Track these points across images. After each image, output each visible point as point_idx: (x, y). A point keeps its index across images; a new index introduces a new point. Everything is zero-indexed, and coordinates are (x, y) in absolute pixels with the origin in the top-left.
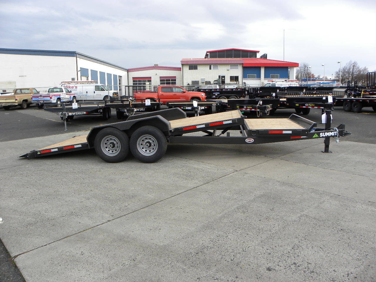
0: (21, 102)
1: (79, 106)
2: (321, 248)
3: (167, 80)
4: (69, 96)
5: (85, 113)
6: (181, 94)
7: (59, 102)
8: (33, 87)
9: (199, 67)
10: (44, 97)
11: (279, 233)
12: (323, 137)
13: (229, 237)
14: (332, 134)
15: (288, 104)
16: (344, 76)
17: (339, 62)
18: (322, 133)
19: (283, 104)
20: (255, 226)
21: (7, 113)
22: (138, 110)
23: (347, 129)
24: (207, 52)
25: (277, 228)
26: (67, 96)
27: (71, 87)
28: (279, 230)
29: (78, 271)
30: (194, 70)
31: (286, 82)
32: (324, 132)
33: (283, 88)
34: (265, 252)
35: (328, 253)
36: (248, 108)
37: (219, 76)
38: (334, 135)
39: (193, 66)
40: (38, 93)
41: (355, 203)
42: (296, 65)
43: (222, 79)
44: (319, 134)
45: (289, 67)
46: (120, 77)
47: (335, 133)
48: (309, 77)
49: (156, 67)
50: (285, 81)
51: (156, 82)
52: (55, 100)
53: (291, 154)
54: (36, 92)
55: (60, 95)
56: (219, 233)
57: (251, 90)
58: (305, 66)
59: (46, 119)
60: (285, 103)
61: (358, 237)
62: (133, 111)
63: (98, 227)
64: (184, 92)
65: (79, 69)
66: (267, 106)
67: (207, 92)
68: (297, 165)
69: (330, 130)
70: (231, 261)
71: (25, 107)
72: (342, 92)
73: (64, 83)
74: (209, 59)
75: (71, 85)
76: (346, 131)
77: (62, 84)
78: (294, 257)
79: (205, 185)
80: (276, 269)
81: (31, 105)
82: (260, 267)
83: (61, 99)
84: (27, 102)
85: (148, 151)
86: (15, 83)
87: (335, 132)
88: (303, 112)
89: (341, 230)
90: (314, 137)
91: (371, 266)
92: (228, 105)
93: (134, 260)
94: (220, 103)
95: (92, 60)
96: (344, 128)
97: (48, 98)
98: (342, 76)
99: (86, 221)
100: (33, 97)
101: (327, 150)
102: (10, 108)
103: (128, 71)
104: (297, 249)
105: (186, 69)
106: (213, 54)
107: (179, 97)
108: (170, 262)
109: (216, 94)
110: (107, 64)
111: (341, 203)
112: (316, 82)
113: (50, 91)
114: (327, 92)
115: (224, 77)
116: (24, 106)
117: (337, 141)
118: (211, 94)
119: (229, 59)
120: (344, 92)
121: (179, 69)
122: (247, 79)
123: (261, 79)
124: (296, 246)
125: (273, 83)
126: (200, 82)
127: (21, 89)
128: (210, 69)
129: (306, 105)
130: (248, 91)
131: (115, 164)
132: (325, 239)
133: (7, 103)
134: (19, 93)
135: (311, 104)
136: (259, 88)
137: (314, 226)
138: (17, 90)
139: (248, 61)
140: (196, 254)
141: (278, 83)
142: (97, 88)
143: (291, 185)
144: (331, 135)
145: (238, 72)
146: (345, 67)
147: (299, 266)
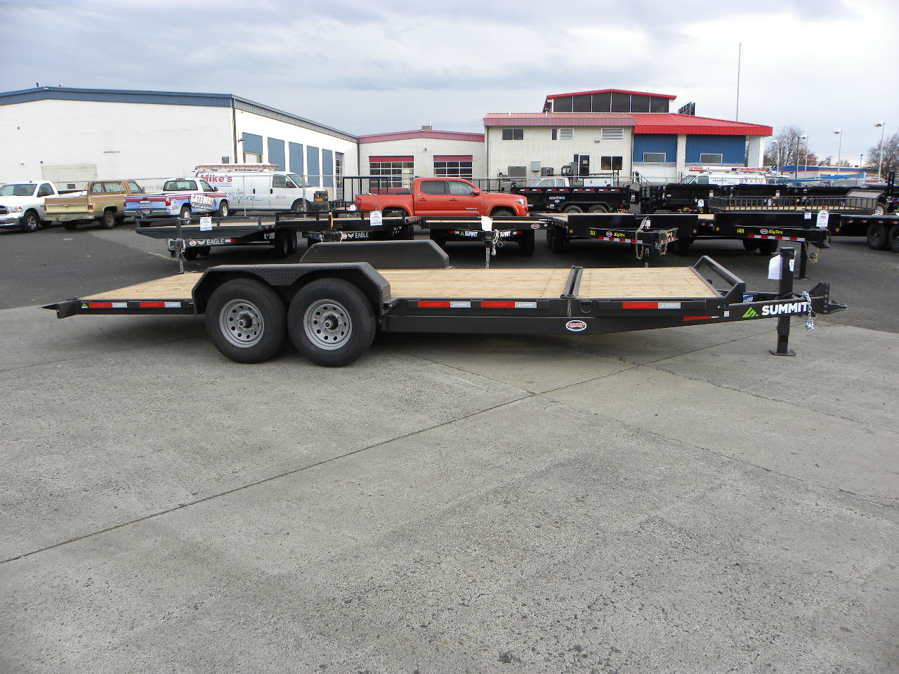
0: (101, 212)
1: (215, 225)
2: (663, 610)
3: (450, 165)
4: (212, 199)
5: (228, 241)
6: (468, 198)
7: (186, 215)
8: (132, 178)
9: (526, 134)
10: (152, 200)
11: (572, 563)
12: (770, 316)
13: (443, 565)
14: (796, 308)
15: (718, 229)
16: (891, 159)
17: (879, 125)
18: (767, 307)
19: (705, 229)
20: (518, 541)
21: (68, 238)
22: (351, 236)
23: (833, 296)
24: (549, 98)
25: (572, 551)
26: (207, 200)
27: (217, 179)
28: (575, 556)
29: (60, 627)
30: (516, 141)
31: (734, 172)
32: (774, 304)
33: (725, 189)
34: (514, 611)
35: (677, 626)
36: (616, 237)
37: (576, 157)
38: (799, 311)
39: (513, 131)
40: (142, 191)
41: (801, 493)
42: (766, 131)
43: (581, 162)
44: (758, 309)
45: (747, 137)
46: (340, 154)
47: (802, 306)
48: (803, 161)
49: (426, 133)
50: (733, 169)
51: (424, 168)
52: (177, 208)
53: (689, 356)
54: (136, 189)
55: (189, 198)
56: (424, 553)
57: (645, 190)
58: (794, 135)
59: (150, 253)
60: (712, 225)
61: (772, 587)
62: (337, 238)
63: (152, 519)
64: (476, 195)
65: (239, 136)
66: (662, 232)
67: (535, 194)
68: (692, 385)
69: (790, 297)
70: (420, 629)
71: (111, 224)
72: (870, 201)
73: (201, 169)
74: (553, 114)
75: (217, 174)
76: (833, 302)
77: (197, 171)
78: (584, 632)
79: (439, 429)
80: (524, 659)
81: (126, 220)
82: (485, 650)
83: (193, 205)
84: (115, 213)
85: (331, 339)
86: (96, 168)
87: (803, 303)
88: (760, 250)
89: (737, 564)
90: (746, 315)
91: (772, 668)
92: (570, 228)
93: (195, 606)
94: (549, 223)
95: (272, 114)
96: (828, 293)
97: (162, 205)
98: (885, 159)
99: (133, 504)
100: (128, 201)
101: (783, 348)
102: (79, 226)
103: (359, 141)
104: (600, 610)
105: (496, 137)
106: (562, 102)
107: (462, 206)
108: (275, 619)
109: (557, 199)
110: (306, 125)
111: (765, 492)
112: (819, 173)
113: (168, 187)
114: (838, 200)
115: (587, 158)
116: (109, 222)
117: (809, 326)
118: (545, 201)
119: (601, 115)
120: (875, 201)
121: (479, 138)
122: (643, 165)
123: (678, 166)
124: (601, 601)
125: (701, 175)
126: (528, 170)
127: (103, 183)
128: (554, 138)
129: (762, 231)
130: (637, 194)
131: (254, 367)
132: (683, 588)
133: (70, 215)
134: (99, 191)
135: (775, 230)
136: (664, 188)
137: (670, 549)
138: (94, 184)
139: (649, 120)
140: (346, 602)
141: (715, 175)
142: (279, 182)
143: (653, 437)
144: (793, 312)
145: (621, 146)
146: (894, 137)
147: (585, 656)
